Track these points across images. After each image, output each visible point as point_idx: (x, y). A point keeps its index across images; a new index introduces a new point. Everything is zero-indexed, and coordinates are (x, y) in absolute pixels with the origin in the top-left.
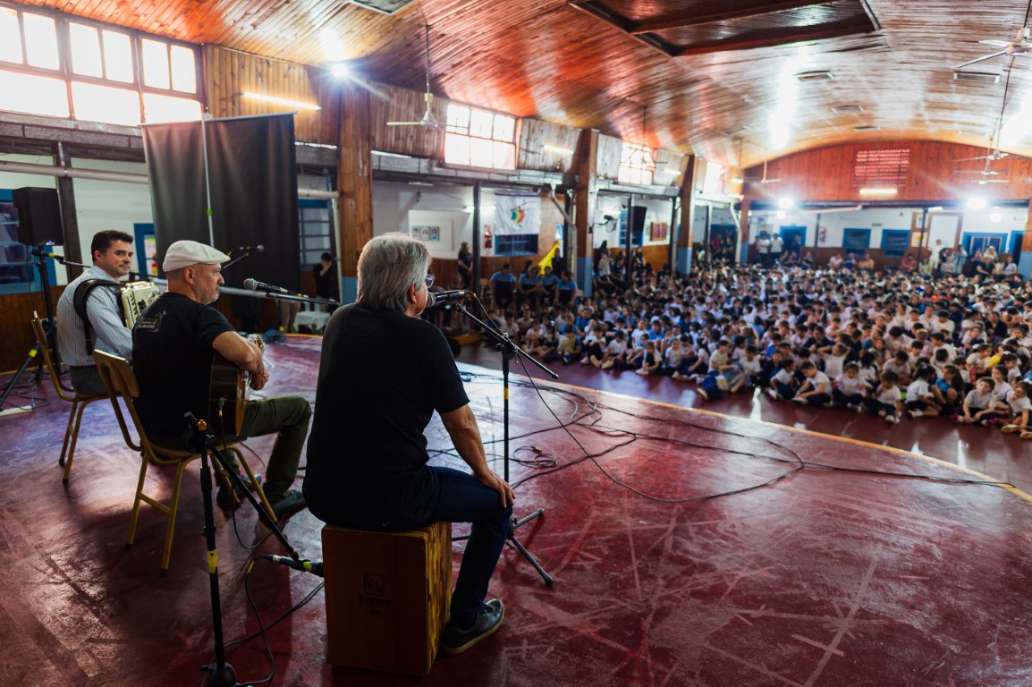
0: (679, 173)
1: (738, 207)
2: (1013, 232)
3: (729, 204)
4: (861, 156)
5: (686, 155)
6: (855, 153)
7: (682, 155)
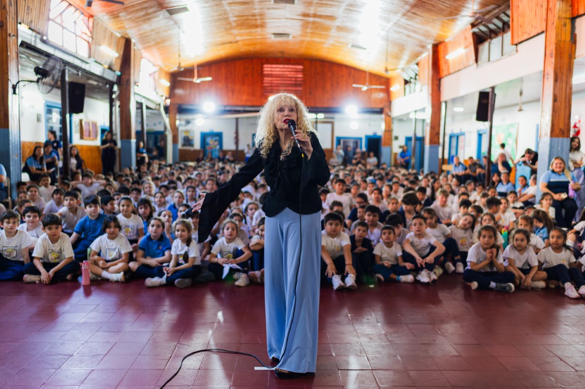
0: (117, 55)
1: (167, 109)
2: (366, 136)
3: (159, 105)
4: (267, 69)
5: (122, 37)
6: (262, 65)
7: (119, 35)
